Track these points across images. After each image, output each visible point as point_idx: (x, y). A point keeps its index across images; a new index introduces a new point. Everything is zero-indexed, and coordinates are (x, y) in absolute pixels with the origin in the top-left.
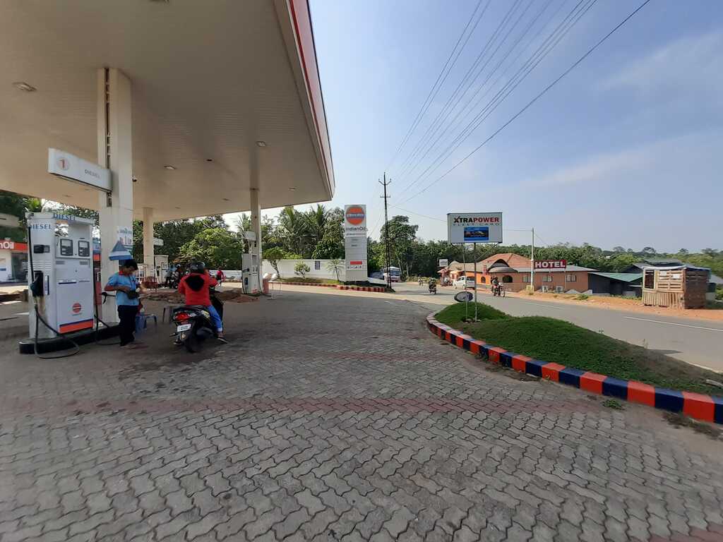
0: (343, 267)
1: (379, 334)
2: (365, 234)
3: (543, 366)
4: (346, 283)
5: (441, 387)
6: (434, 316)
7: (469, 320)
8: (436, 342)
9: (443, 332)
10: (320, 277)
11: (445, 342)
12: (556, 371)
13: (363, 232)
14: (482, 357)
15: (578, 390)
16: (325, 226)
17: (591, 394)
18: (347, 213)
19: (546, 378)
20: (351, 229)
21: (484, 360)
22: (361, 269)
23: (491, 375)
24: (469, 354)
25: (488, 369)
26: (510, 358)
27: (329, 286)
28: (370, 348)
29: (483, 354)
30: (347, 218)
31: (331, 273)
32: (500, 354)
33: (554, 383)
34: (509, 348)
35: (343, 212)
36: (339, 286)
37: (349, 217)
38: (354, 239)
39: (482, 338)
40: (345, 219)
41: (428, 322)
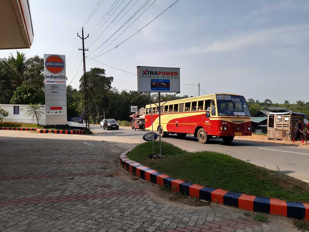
0: (43, 113)
1: (76, 175)
2: (65, 82)
3: (212, 192)
4: (46, 127)
5: (132, 223)
6: (126, 155)
7: (155, 156)
8: (128, 178)
9: (134, 168)
10: (19, 121)
11: (136, 177)
12: (221, 196)
13: (62, 80)
14: (166, 188)
15: (238, 210)
16: (25, 73)
17: (246, 212)
18: (46, 62)
19: (214, 202)
20: (51, 77)
21: (167, 192)
22: (61, 114)
23: (174, 204)
24: (156, 187)
25: (171, 199)
26: (188, 188)
27: (28, 130)
28: (65, 190)
29: (167, 185)
30: (47, 67)
31: (31, 117)
32: (180, 185)
33: (221, 206)
34: (187, 179)
35: (42, 61)
36: (39, 130)
37: (49, 66)
38: (54, 87)
39: (166, 172)
40: (45, 67)
41: (121, 160)
